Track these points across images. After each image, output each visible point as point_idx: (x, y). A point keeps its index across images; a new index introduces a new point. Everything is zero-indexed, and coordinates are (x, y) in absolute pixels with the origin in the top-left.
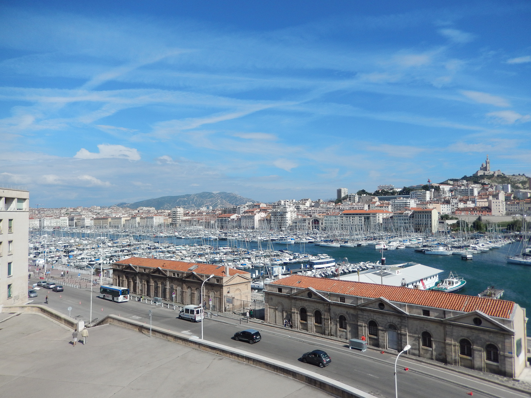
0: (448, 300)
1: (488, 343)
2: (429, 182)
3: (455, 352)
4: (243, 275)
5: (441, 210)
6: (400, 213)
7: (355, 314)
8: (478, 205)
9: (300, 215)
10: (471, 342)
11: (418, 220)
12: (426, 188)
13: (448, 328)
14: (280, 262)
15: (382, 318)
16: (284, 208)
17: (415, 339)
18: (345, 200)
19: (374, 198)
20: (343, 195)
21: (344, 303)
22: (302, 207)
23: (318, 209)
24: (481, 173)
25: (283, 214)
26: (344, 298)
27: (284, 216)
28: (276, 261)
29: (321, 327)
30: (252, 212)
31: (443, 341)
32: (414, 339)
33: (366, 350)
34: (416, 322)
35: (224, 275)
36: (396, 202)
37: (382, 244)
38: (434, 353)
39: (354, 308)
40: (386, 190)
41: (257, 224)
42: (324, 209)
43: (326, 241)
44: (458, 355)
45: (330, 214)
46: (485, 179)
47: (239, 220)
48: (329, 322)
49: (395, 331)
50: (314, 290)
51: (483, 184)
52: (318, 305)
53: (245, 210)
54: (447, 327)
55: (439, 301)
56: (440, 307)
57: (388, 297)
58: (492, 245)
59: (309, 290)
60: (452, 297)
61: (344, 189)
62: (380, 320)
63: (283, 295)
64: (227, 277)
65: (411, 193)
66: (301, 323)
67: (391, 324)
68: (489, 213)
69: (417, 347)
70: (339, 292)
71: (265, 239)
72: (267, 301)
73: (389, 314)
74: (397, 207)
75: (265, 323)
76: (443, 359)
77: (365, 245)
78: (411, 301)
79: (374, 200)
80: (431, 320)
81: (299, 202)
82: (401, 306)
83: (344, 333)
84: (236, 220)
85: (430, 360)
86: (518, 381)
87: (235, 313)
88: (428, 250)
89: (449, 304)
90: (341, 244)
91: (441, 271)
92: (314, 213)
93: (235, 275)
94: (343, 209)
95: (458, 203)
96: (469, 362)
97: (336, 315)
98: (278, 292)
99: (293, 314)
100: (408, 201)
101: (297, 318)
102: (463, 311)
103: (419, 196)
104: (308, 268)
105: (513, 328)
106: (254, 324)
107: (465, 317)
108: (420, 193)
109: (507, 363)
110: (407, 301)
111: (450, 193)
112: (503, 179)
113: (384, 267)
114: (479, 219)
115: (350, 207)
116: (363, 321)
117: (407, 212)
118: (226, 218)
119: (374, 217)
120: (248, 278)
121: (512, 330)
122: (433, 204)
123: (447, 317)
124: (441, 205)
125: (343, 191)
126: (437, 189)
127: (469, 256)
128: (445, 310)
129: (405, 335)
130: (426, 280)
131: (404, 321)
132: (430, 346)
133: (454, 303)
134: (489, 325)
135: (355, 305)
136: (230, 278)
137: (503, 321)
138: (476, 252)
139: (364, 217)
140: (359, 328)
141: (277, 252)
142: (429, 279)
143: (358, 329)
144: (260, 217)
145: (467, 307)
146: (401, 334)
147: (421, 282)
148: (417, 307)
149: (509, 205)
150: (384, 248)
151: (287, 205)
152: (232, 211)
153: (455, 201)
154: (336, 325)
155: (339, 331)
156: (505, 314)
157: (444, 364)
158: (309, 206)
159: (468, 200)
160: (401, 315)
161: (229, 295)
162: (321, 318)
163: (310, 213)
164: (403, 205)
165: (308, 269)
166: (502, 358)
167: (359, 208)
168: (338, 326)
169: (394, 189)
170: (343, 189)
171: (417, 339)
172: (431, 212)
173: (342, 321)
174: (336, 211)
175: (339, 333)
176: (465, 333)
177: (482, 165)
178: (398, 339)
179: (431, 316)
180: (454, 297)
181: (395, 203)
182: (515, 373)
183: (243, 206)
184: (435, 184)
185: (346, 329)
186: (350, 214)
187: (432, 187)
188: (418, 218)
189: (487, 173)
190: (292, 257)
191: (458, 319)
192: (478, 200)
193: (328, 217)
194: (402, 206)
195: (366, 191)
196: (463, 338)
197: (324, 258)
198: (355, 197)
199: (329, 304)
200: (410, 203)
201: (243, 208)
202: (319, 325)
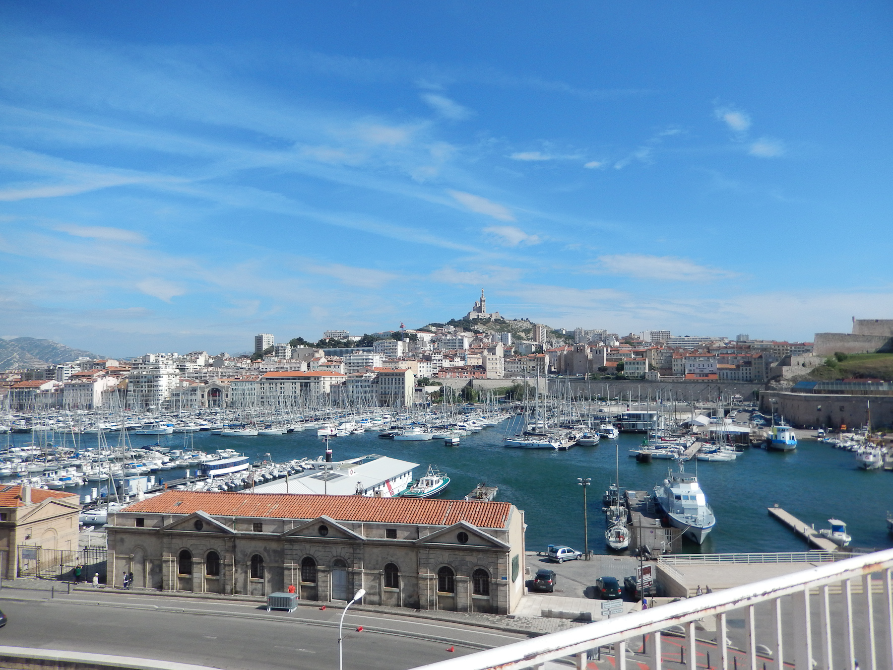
0: (424, 510)
1: (476, 568)
2: (401, 327)
3: (432, 589)
4: (64, 499)
5: (419, 371)
6: (357, 377)
7: (279, 550)
8: (469, 364)
9: (187, 381)
10: (453, 570)
11: (385, 388)
12: (398, 336)
13: (423, 553)
14: (144, 469)
15: (323, 550)
16: (156, 368)
17: (375, 577)
18: (269, 355)
19: (317, 352)
20: (265, 347)
21: (261, 533)
22: (190, 367)
23: (220, 370)
24: (473, 316)
25: (152, 381)
26: (261, 524)
27: (155, 384)
28: (134, 467)
29: (218, 580)
30: (89, 376)
31: (415, 575)
32: (372, 578)
33: (296, 608)
34: (377, 551)
35: (20, 503)
36: (352, 358)
37: (329, 428)
38: (402, 595)
39: (278, 539)
40: (336, 339)
41: (97, 400)
42: (230, 370)
43: (232, 427)
44: (436, 592)
45: (241, 378)
46: (479, 324)
47: (60, 391)
48: (234, 569)
49: (343, 568)
50: (206, 515)
51: (477, 332)
52: (213, 541)
53: (73, 372)
54: (421, 551)
55: (410, 512)
56: (411, 522)
57: (335, 514)
58: (486, 422)
59: (196, 516)
60: (429, 505)
61: (267, 336)
62: (320, 554)
63: (145, 531)
64: (25, 507)
65: (375, 343)
66: (180, 579)
67: (338, 558)
68: (483, 375)
69: (377, 590)
70: (253, 515)
71: (114, 428)
72: (112, 545)
73: (335, 543)
74: (354, 367)
75: (107, 589)
76: (415, 604)
77: (300, 430)
78: (369, 518)
79: (317, 355)
80: (399, 543)
81: (185, 357)
82: (353, 527)
83: (260, 586)
84: (53, 391)
85: (395, 608)
86: (513, 617)
87: (41, 578)
88: (398, 435)
89: (424, 516)
90: (260, 431)
91: (416, 465)
92: (213, 377)
93: (44, 502)
94: (264, 370)
95: (442, 360)
96: (451, 601)
97: (246, 555)
98: (135, 527)
99: (164, 565)
100: (370, 357)
101: (172, 571)
102: (444, 525)
103: (387, 350)
104: (199, 476)
105: (508, 542)
106: (84, 594)
107: (446, 533)
108: (389, 345)
109: (500, 594)
110: (363, 517)
111: (432, 345)
112: (502, 325)
113: (329, 465)
114: (470, 384)
115: (277, 366)
116: (293, 559)
117: (368, 374)
118: (29, 388)
119: (317, 383)
120: (73, 505)
121: (507, 544)
122: (407, 362)
123: (422, 536)
124: (419, 363)
125: (265, 338)
126: (413, 338)
127: (456, 440)
128: (419, 525)
129: (360, 573)
130: (393, 481)
131: (358, 551)
132: (396, 585)
133: (431, 514)
134: (477, 540)
135: (279, 534)
136: (33, 508)
137: (496, 533)
138: (464, 433)
139: (301, 383)
140: (286, 572)
141: (139, 450)
142: (398, 479)
143: (282, 574)
144: (105, 385)
145: (449, 518)
146: (353, 573)
147: (386, 484)
148: (378, 527)
149: (508, 362)
150: (331, 434)
151: (161, 363)
152: (45, 375)
153: (438, 357)
154: (246, 573)
155: (251, 582)
156: (498, 523)
157: (416, 610)
158: (204, 365)
159: (455, 355)
160: (352, 541)
161: (28, 542)
162: (218, 565)
163: (206, 377)
164: (363, 363)
165: (199, 479)
166: (494, 586)
167: (291, 368)
168: (249, 574)
169: (349, 338)
170: (265, 336)
171: (377, 577)
172: (403, 374)
173: (256, 565)
174: (252, 373)
175: (250, 587)
176: (445, 558)
177: (476, 305)
178: (349, 582)
179: (398, 538)
180: (432, 505)
181: (350, 360)
182: (509, 607)
183: (70, 365)
184: (410, 331)
185: (262, 577)
186: (277, 379)
187: (406, 335)
188: (385, 384)
189: (481, 316)
190: (167, 459)
191: (437, 537)
192: (469, 356)
193: (239, 384)
194: (361, 365)
195: (304, 340)
196: (444, 565)
197: (227, 455)
198: (287, 350)
199: (234, 537)
200: (372, 359)
201: (70, 370)
202: (215, 578)
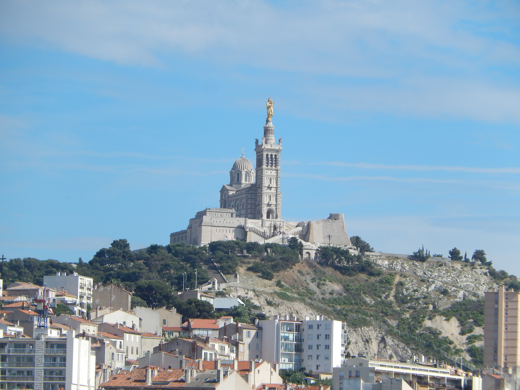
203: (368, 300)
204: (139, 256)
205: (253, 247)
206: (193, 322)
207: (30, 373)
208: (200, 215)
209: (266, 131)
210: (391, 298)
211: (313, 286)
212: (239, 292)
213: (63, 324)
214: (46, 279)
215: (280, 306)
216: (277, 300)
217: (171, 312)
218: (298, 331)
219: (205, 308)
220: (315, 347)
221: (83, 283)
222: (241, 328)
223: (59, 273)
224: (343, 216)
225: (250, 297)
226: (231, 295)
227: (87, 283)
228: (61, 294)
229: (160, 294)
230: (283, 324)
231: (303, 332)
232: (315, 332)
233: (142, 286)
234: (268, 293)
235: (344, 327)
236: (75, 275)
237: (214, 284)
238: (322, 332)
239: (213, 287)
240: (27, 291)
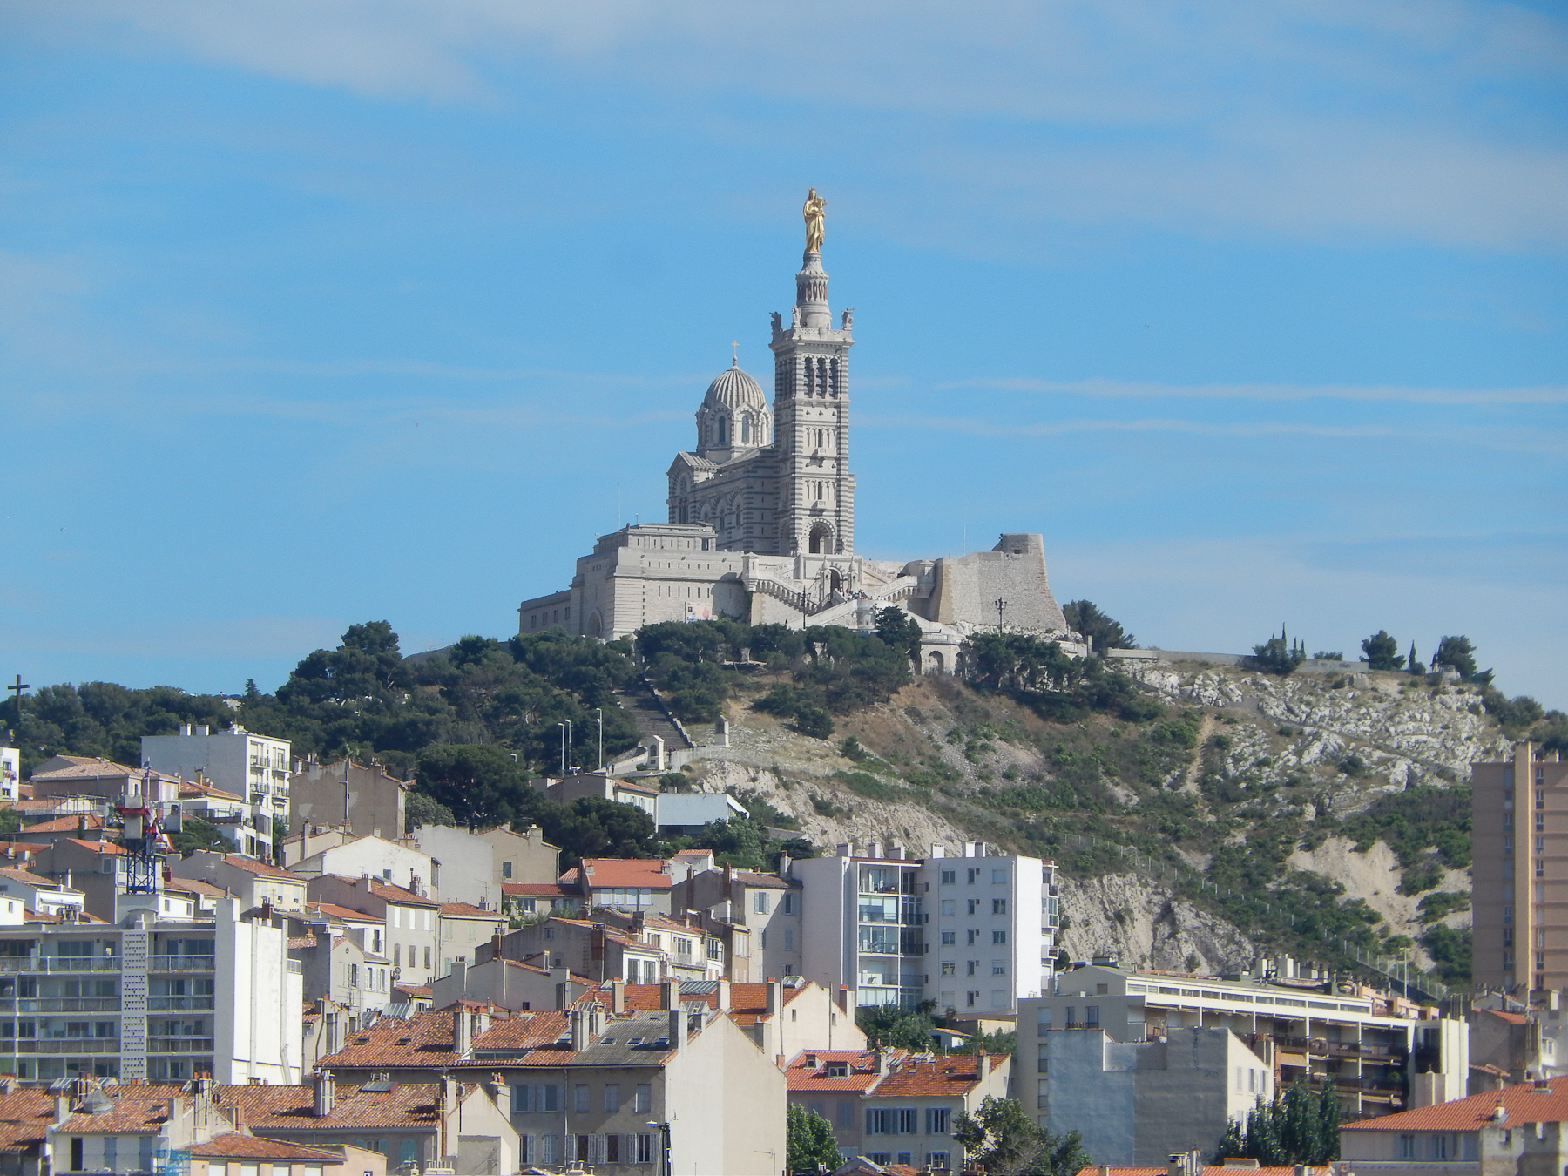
203: (1120, 792)
204: (427, 670)
205: (770, 639)
206: (594, 870)
207: (107, 1029)
208: (610, 545)
209: (805, 289)
210: (1191, 787)
211: (952, 755)
212: (731, 775)
213: (202, 881)
214: (150, 747)
215: (854, 817)
216: (845, 798)
217: (527, 839)
218: (912, 892)
219: (629, 826)
220: (961, 938)
221: (259, 755)
222: (738, 883)
223: (189, 728)
224: (1040, 540)
225: (765, 789)
226: (706, 786)
227: (272, 757)
228: (196, 790)
229: (493, 785)
230: (866, 871)
231: (926, 894)
232: (961, 892)
233: (437, 761)
234: (817, 778)
235: (1049, 875)
236: (236, 733)
237: (654, 752)
238: (984, 890)
239: (654, 762)
240: (92, 783)
